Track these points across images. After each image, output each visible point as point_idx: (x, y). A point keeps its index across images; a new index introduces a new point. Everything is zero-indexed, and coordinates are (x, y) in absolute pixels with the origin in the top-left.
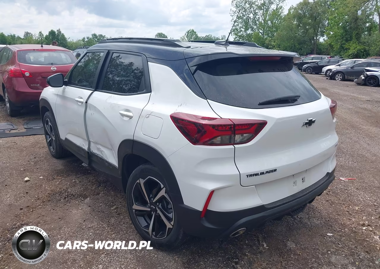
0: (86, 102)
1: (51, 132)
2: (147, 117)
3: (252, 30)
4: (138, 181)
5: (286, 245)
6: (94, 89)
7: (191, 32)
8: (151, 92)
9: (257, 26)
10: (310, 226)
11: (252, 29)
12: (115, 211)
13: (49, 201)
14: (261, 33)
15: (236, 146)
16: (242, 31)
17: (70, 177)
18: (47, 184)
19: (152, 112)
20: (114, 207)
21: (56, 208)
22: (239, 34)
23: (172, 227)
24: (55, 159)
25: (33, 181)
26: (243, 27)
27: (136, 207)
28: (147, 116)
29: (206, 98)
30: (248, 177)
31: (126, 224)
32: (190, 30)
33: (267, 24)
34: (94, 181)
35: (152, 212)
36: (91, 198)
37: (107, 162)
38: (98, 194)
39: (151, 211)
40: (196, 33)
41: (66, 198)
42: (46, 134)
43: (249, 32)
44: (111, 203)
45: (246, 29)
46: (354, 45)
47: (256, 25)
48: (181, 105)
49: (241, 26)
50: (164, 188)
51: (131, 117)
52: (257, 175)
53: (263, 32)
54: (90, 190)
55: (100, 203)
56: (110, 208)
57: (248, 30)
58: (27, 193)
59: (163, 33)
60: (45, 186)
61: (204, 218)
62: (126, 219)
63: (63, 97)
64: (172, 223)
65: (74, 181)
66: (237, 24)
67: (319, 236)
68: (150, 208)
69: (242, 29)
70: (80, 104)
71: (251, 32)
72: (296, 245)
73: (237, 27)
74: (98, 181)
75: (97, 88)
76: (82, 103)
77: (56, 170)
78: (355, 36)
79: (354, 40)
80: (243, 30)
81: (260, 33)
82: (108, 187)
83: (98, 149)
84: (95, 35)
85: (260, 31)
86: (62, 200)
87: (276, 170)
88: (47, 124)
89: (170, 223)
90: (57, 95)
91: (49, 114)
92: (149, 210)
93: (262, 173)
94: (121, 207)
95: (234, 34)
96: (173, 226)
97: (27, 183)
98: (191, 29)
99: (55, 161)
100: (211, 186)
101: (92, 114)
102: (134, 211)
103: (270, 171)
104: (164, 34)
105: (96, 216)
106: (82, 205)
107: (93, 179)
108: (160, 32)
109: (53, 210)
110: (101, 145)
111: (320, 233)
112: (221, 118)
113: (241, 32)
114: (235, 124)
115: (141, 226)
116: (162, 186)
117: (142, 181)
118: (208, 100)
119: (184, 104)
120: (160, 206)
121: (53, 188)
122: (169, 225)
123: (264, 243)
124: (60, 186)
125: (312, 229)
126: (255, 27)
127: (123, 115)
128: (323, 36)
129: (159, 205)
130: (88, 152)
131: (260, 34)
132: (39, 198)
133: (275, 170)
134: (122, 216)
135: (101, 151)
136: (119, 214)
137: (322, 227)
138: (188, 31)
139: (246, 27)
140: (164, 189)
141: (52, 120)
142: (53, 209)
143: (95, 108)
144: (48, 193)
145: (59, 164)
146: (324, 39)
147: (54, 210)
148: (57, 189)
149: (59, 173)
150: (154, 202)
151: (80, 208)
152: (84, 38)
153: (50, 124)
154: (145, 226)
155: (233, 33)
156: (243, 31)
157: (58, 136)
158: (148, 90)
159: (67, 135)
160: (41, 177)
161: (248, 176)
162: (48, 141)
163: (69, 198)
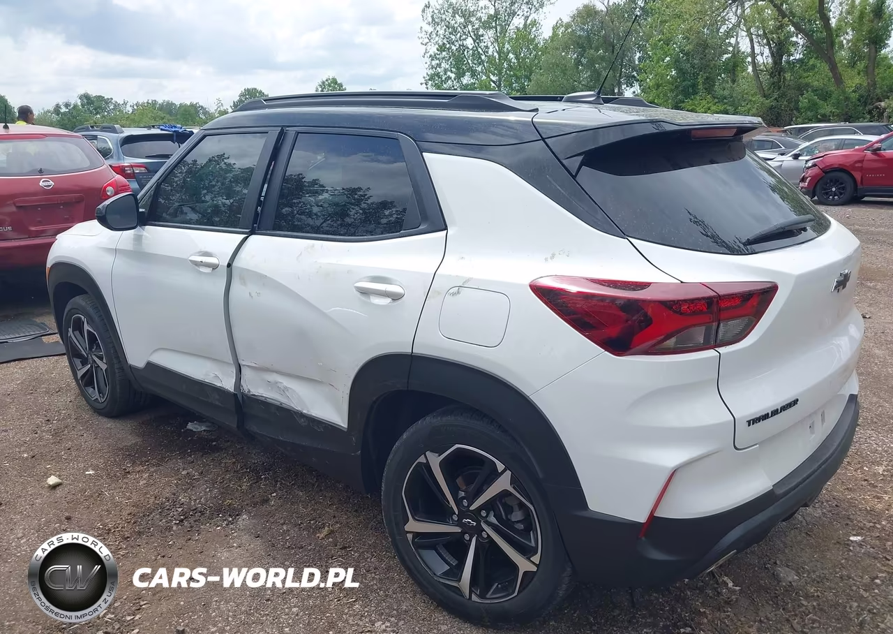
0: (229, 265)
1: (91, 349)
2: (453, 294)
3: (473, 76)
4: (422, 459)
5: (775, 577)
6: (248, 231)
7: (329, 86)
8: (446, 228)
9: (484, 66)
10: (804, 524)
11: (474, 74)
12: (330, 540)
13: (140, 533)
14: (494, 82)
15: (722, 350)
16: (449, 78)
17: (170, 464)
18: (115, 489)
19: (468, 280)
20: (326, 531)
21: (170, 552)
22: (445, 86)
23: (534, 569)
24: (105, 420)
25: (70, 485)
26: (453, 69)
27: (414, 526)
28: (451, 291)
29: (623, 234)
30: (749, 425)
31: (375, 573)
32: (327, 80)
33: (506, 59)
34: (239, 467)
35: (467, 537)
36: (250, 513)
37: (302, 415)
38: (266, 501)
39: (463, 533)
40: (342, 86)
41: (182, 521)
42: (73, 353)
43: (466, 80)
44: (310, 520)
45: (460, 75)
46: (704, 102)
47: (480, 64)
48: (553, 256)
49: (447, 66)
50: (508, 471)
51: (396, 297)
52: (765, 417)
53: (500, 80)
54: (237, 494)
55: (282, 524)
56: (314, 533)
57: (463, 75)
58: (68, 518)
59: (259, 88)
60: (113, 497)
61: (643, 539)
62: (369, 560)
63: (139, 254)
64: (536, 559)
65: (184, 473)
66: (438, 62)
67: (835, 544)
68: (459, 524)
69: (449, 73)
70: (209, 270)
71: (472, 81)
72: (798, 574)
73: (438, 68)
74: (250, 467)
75: (256, 226)
76: (214, 267)
77: (122, 449)
78: (704, 83)
79: (702, 92)
80: (453, 76)
81: (492, 83)
82: (282, 479)
83: (273, 385)
84: (86, 98)
85: (492, 77)
86: (174, 528)
87: (797, 400)
88: (78, 326)
89: (529, 559)
90: (116, 251)
91: (83, 303)
92: (458, 530)
93: (775, 413)
94: (340, 528)
95: (432, 85)
96: (537, 566)
97: (59, 492)
98: (331, 78)
99: (108, 424)
100: (671, 457)
101: (253, 294)
102: (410, 536)
103: (787, 405)
104: (261, 92)
105: (286, 560)
106: (235, 534)
107: (234, 463)
108: (250, 86)
109: (163, 557)
110: (277, 372)
111: (833, 539)
112: (682, 282)
113: (449, 82)
114: (720, 294)
115: (435, 574)
116: (500, 466)
117: (435, 460)
118: (630, 239)
119: (561, 253)
120: (493, 519)
121: (135, 498)
122: (524, 565)
123: (726, 579)
124: (153, 491)
125: (812, 532)
126: (479, 69)
127: (365, 292)
128: (632, 86)
129: (487, 516)
130: (235, 395)
131: (493, 85)
132: (110, 530)
133: (796, 402)
134: (355, 552)
135: (284, 390)
136: (345, 548)
137: (831, 523)
138: (323, 83)
139: (458, 69)
140: (508, 473)
141: (96, 318)
142: (163, 554)
143: (262, 280)
144: (128, 512)
145: (123, 432)
146: (634, 92)
147: (166, 558)
148: (148, 498)
149: (135, 455)
150: (472, 508)
151: (235, 545)
152: (58, 107)
153: (86, 327)
154: (446, 574)
155: (430, 82)
156: (453, 79)
157: (117, 357)
158: (437, 223)
159: (151, 354)
160: (91, 473)
161: (749, 422)
162: (80, 374)
163: (192, 520)
